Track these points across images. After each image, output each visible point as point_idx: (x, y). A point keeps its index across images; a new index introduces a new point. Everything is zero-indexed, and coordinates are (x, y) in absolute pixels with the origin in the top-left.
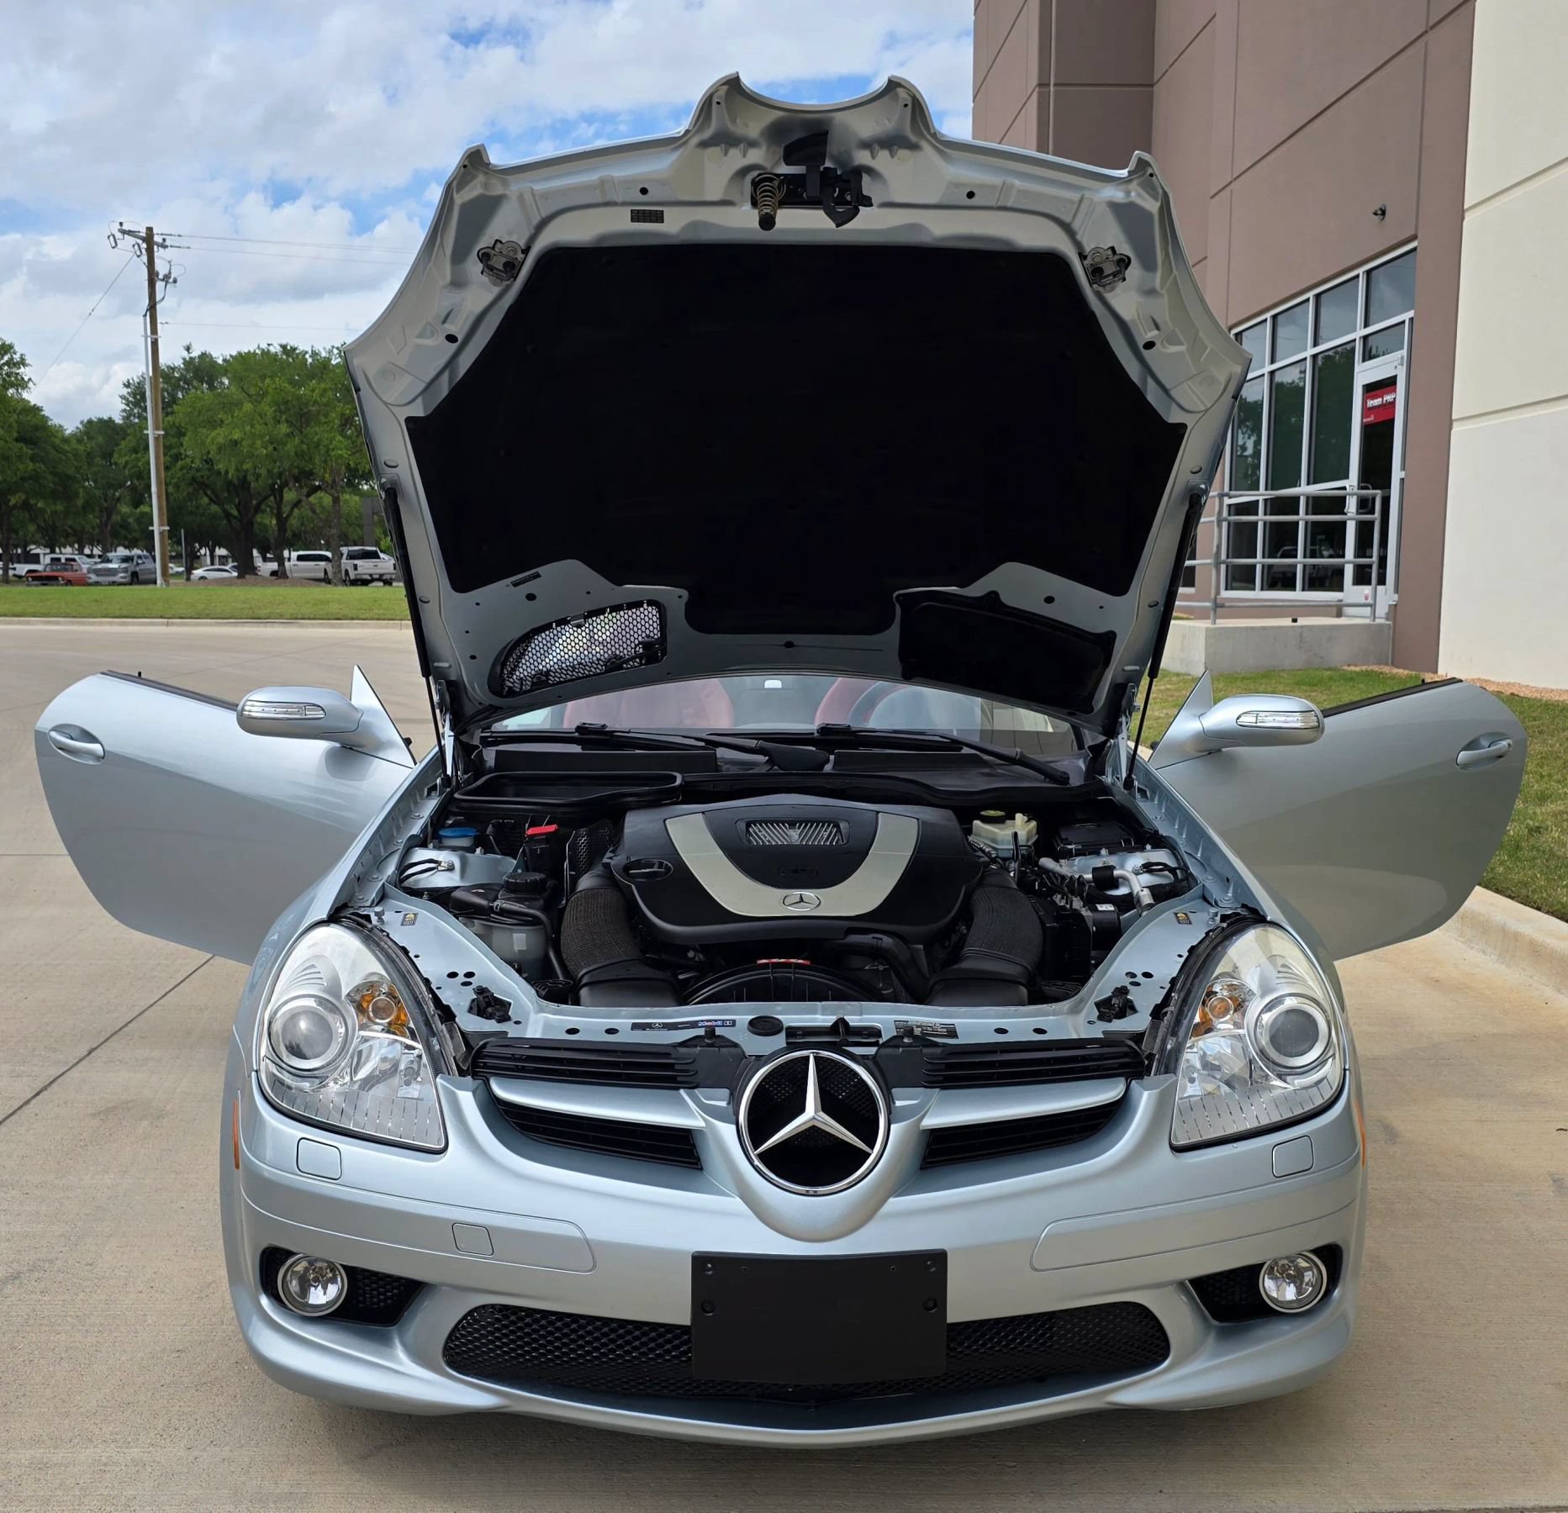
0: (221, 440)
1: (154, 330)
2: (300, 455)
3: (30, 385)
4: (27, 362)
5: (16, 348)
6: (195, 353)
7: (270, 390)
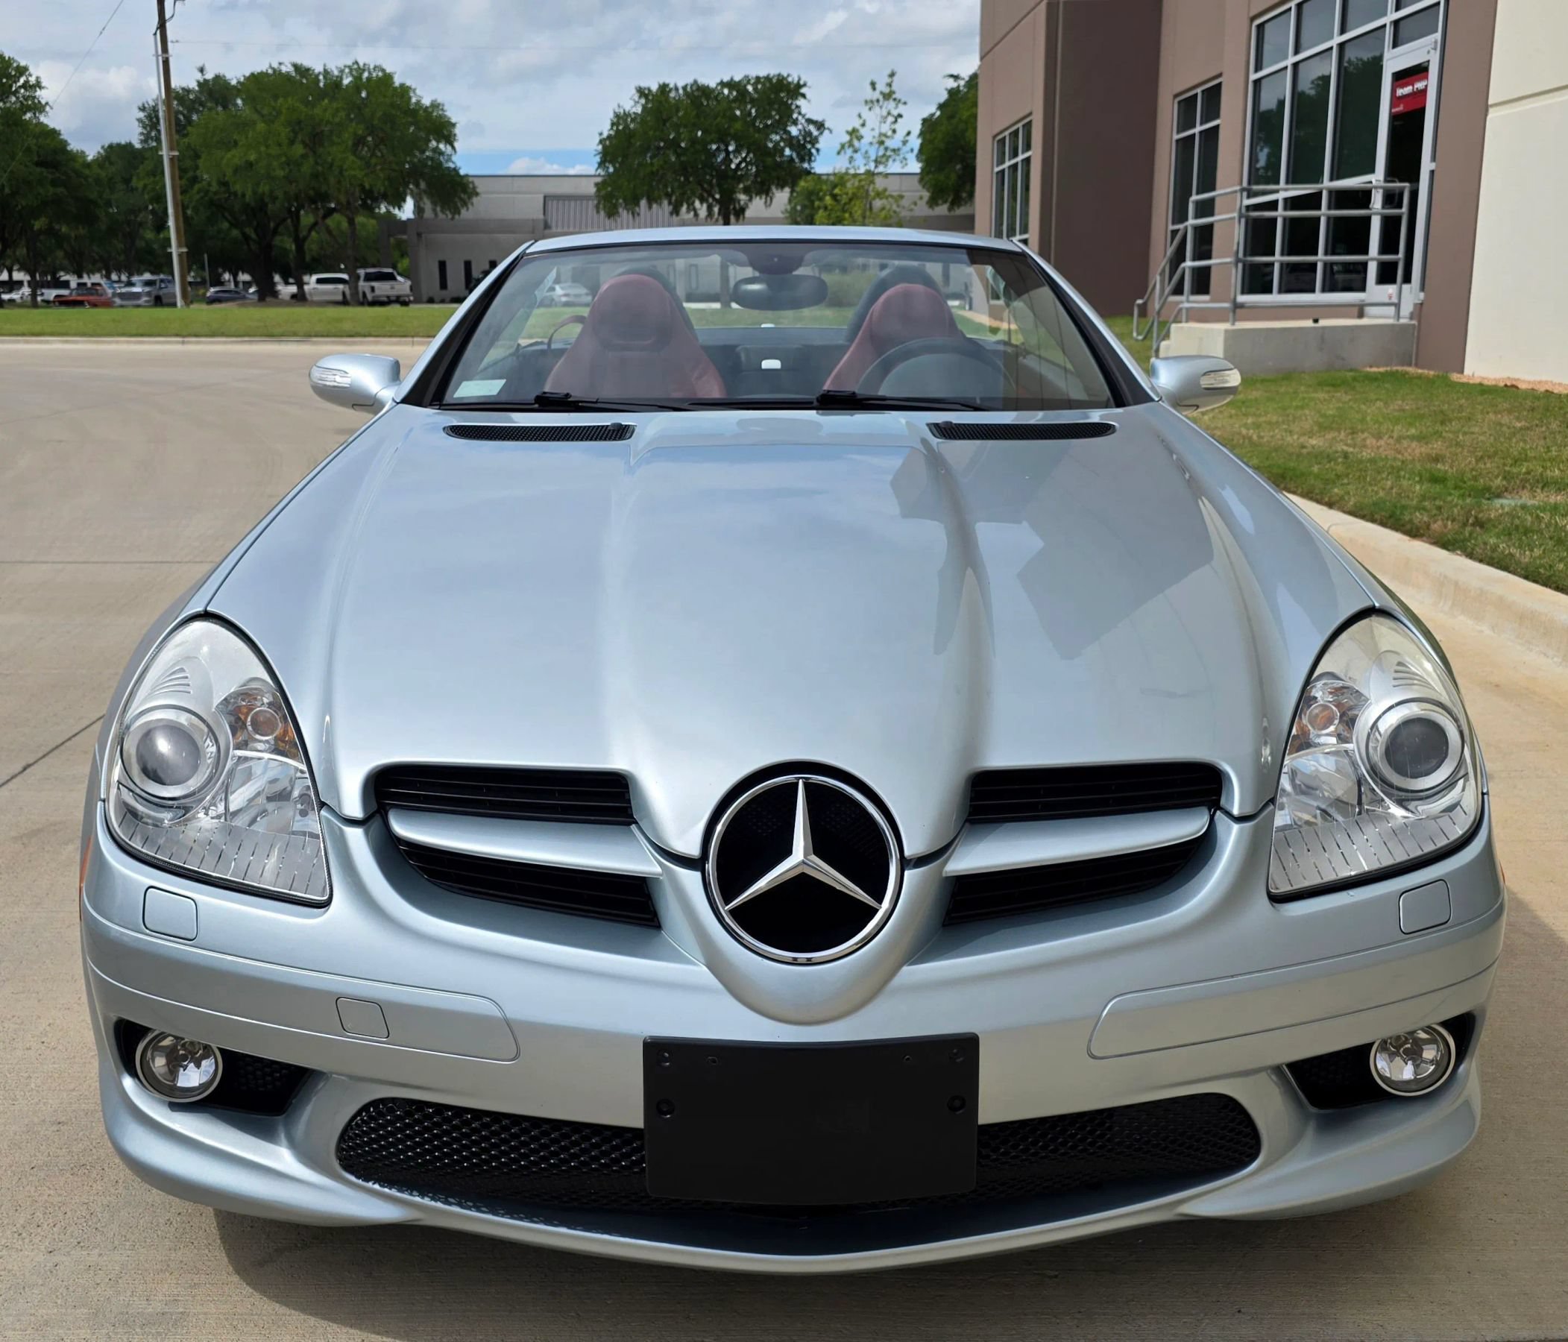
0: (236, 161)
1: (165, 49)
2: (315, 176)
3: (48, 108)
4: (43, 85)
5: (32, 70)
6: (209, 76)
7: (284, 111)
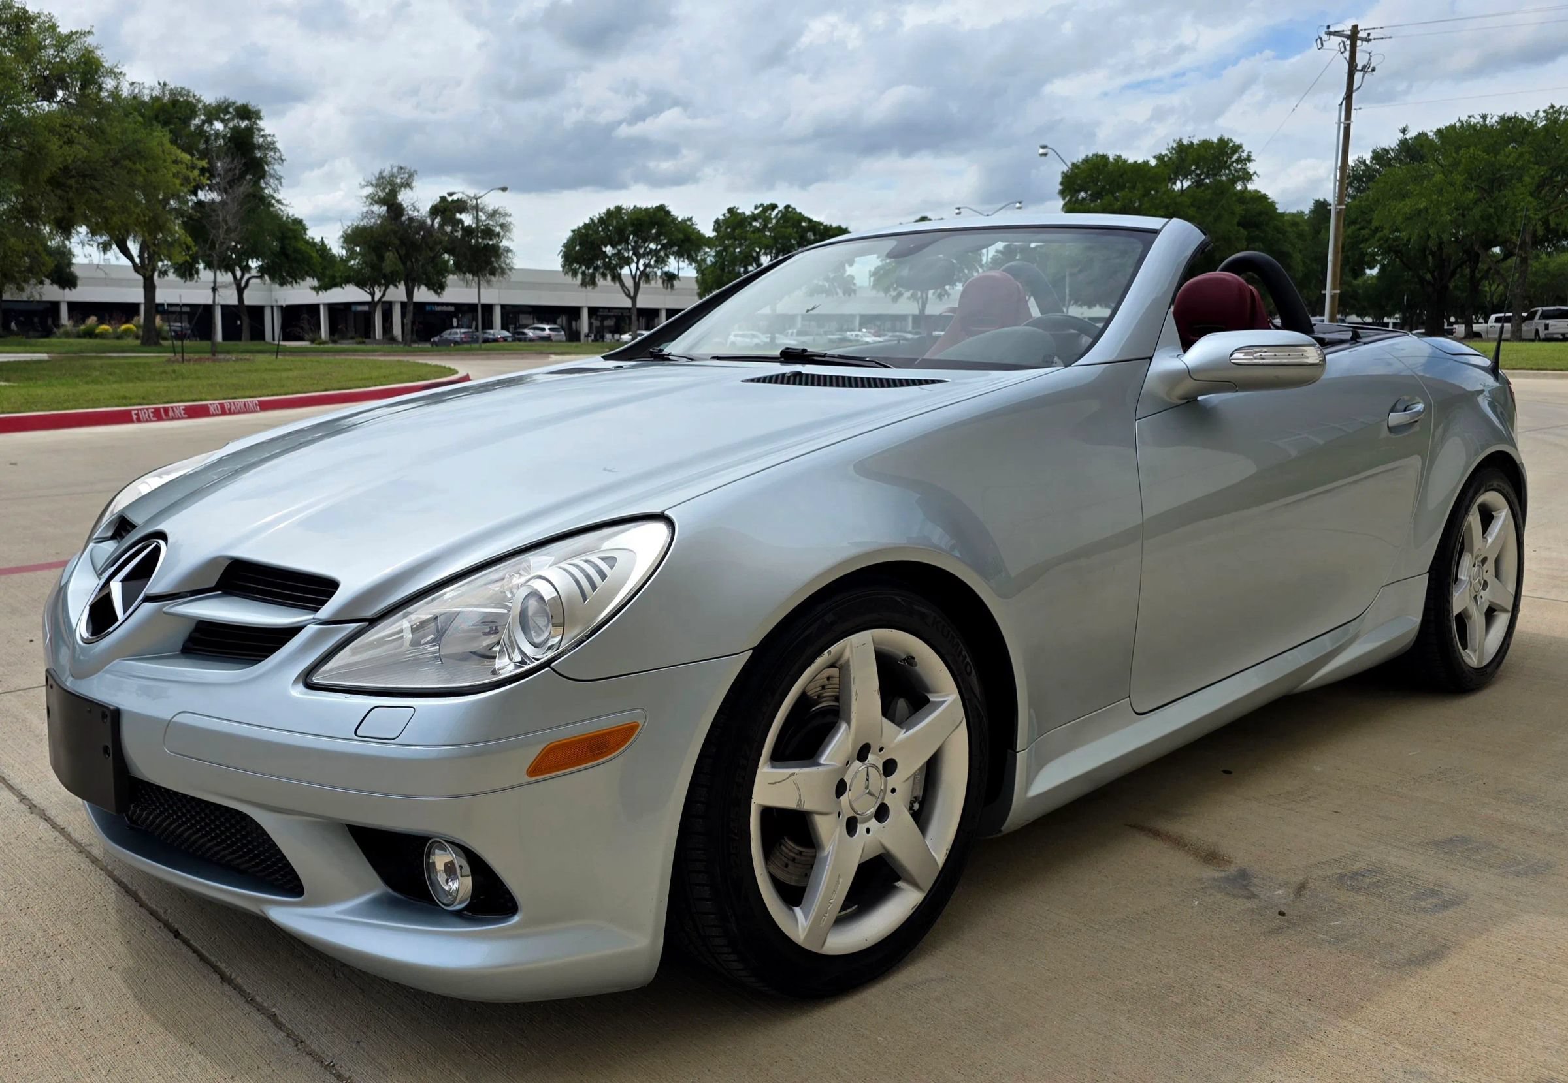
0: (1407, 209)
1: (1348, 116)
3: (1254, 177)
4: (1252, 158)
6: (1411, 134)
7: (1463, 160)
